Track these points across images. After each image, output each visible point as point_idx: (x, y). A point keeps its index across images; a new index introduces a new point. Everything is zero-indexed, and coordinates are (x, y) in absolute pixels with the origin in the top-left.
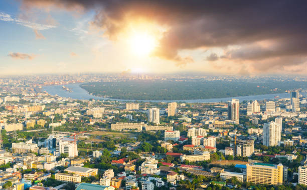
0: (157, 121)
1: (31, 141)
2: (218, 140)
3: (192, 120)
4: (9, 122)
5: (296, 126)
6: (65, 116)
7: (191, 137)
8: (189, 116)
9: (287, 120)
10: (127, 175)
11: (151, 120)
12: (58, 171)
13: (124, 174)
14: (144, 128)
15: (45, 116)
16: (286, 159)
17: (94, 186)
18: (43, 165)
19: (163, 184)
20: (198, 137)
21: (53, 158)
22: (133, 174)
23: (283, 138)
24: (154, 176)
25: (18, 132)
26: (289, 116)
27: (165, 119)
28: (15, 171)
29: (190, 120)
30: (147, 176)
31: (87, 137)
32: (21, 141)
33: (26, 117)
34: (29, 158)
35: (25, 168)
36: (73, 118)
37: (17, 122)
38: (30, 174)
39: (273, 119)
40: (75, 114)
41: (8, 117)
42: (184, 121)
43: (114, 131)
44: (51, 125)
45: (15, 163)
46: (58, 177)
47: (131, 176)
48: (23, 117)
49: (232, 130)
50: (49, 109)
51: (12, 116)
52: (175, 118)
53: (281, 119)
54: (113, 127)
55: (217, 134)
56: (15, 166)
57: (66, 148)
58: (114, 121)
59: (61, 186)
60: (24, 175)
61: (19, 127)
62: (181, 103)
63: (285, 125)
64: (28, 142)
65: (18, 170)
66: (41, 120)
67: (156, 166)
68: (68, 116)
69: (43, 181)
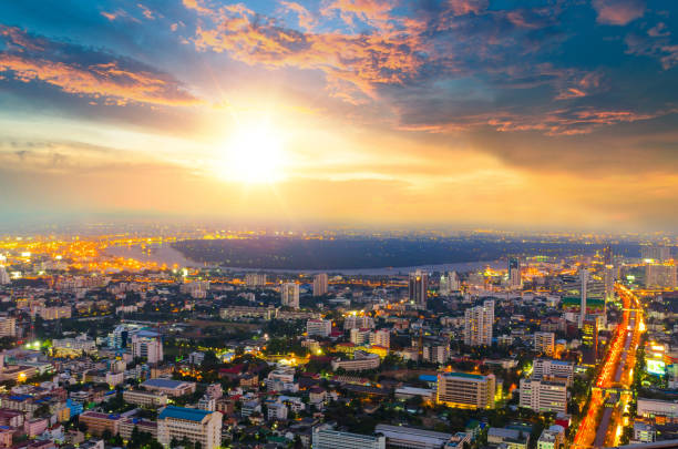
0: (295, 303)
1: (84, 336)
2: (392, 335)
3: (352, 302)
4: (48, 304)
5: (516, 312)
6: (144, 296)
7: (349, 331)
8: (348, 296)
9: (502, 304)
10: (245, 393)
11: (285, 301)
12: (128, 386)
13: (240, 391)
14: (273, 315)
15: (110, 294)
16: (500, 366)
17: (189, 411)
18: (104, 376)
19: (303, 406)
20: (362, 330)
21: (122, 366)
22: (254, 391)
23: (496, 333)
24: (288, 393)
25: (63, 320)
26: (504, 297)
27: (308, 301)
28: (57, 386)
29: (348, 302)
30: (276, 395)
31: (180, 329)
32: (67, 336)
33: (78, 296)
34: (81, 364)
35: (73, 381)
36: (156, 298)
37: (62, 305)
38: (82, 392)
39: (480, 302)
40: (160, 292)
41: (47, 296)
42: (339, 304)
43: (224, 321)
44: (119, 309)
45: (55, 374)
46: (130, 395)
47: (250, 394)
48: (73, 296)
49: (415, 320)
50: (117, 284)
51: (55, 295)
52: (324, 298)
53: (493, 301)
54: (225, 313)
55: (391, 325)
56: (56, 380)
57: (144, 348)
58: (225, 304)
59: (133, 411)
60: (72, 394)
61: (66, 312)
62: (334, 275)
63: (499, 312)
64: (78, 338)
65: (60, 384)
66: (103, 302)
67: (291, 378)
68: (149, 295)
69: (103, 403)
